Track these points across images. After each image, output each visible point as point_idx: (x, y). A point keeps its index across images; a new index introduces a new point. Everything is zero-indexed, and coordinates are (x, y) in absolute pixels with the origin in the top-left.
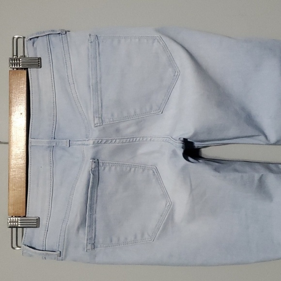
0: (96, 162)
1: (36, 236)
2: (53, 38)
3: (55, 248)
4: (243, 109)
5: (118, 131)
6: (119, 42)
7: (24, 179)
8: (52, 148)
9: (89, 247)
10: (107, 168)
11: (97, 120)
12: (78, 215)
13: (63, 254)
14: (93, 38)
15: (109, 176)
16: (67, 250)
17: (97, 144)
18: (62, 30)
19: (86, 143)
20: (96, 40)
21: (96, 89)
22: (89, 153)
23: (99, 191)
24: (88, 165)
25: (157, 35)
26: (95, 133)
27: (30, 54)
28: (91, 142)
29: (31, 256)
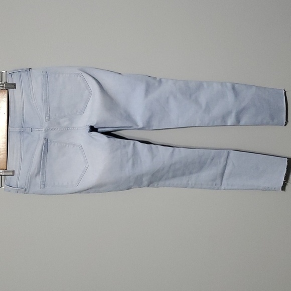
0: (46, 140)
1: (13, 180)
2: (22, 73)
3: (23, 187)
5: (59, 124)
6: (59, 75)
7: (6, 149)
8: (21, 132)
9: (42, 186)
10: (52, 144)
11: (47, 118)
12: (36, 169)
13: (28, 190)
14: (44, 73)
15: (53, 148)
16: (30, 186)
17: (47, 130)
18: (27, 69)
19: (41, 130)
20: (46, 74)
21: (46, 101)
22: (42, 135)
23: (48, 156)
24: (42, 142)
25: (80, 72)
26: (46, 125)
27: (9, 81)
28: (44, 129)
29: (9, 191)
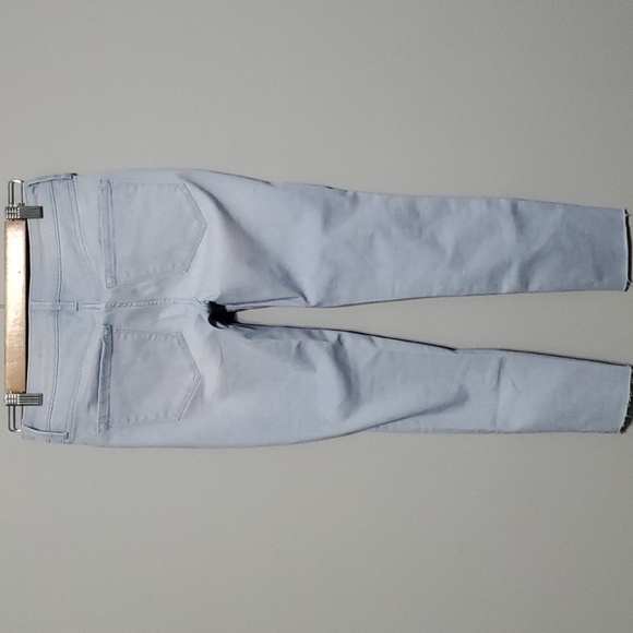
0: (110, 328)
1: (39, 414)
2: (56, 184)
3: (62, 428)
4: (280, 267)
5: (135, 292)
6: (136, 189)
7: (24, 349)
8: (56, 313)
9: (102, 426)
10: (122, 336)
11: (109, 280)
12: (89, 392)
13: (71, 435)
14: (104, 185)
15: (124, 345)
16: (75, 430)
17: (111, 307)
18: (66, 174)
19: (98, 306)
20: (108, 186)
21: (109, 245)
22: (101, 318)
23: (113, 362)
24: (100, 332)
25: (181, 182)
26: (108, 296)
27: (30, 203)
28: (103, 305)
29: (33, 438)
